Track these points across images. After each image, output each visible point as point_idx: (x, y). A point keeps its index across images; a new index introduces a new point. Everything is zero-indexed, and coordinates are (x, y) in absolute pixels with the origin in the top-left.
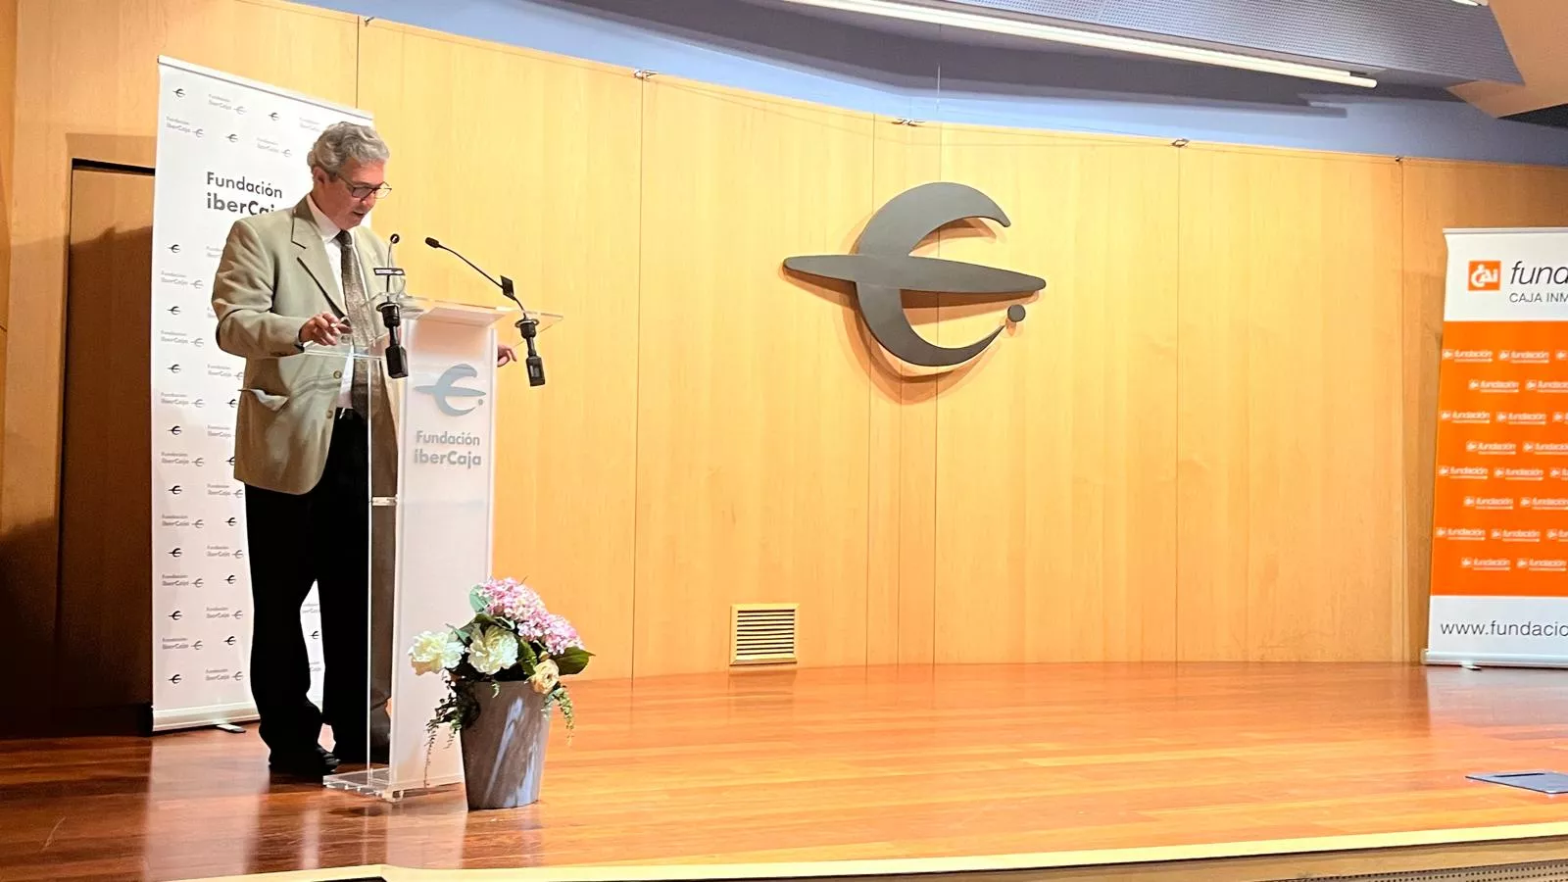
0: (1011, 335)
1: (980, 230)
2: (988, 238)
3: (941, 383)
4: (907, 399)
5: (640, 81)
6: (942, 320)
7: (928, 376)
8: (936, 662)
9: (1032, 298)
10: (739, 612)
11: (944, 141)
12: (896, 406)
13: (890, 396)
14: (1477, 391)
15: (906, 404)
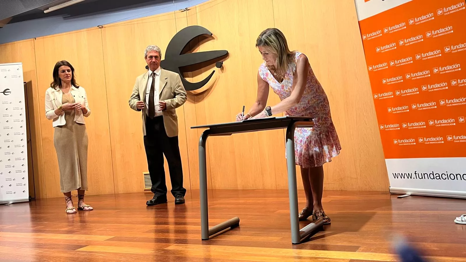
0: (223, 72)
1: (210, 38)
2: (213, 40)
3: (205, 94)
4: (196, 102)
5: (101, 29)
6: (203, 73)
7: (201, 92)
8: (213, 189)
9: (227, 58)
10: (145, 174)
11: (197, 12)
12: (193, 105)
13: (191, 102)
14: (380, 53)
15: (196, 103)
